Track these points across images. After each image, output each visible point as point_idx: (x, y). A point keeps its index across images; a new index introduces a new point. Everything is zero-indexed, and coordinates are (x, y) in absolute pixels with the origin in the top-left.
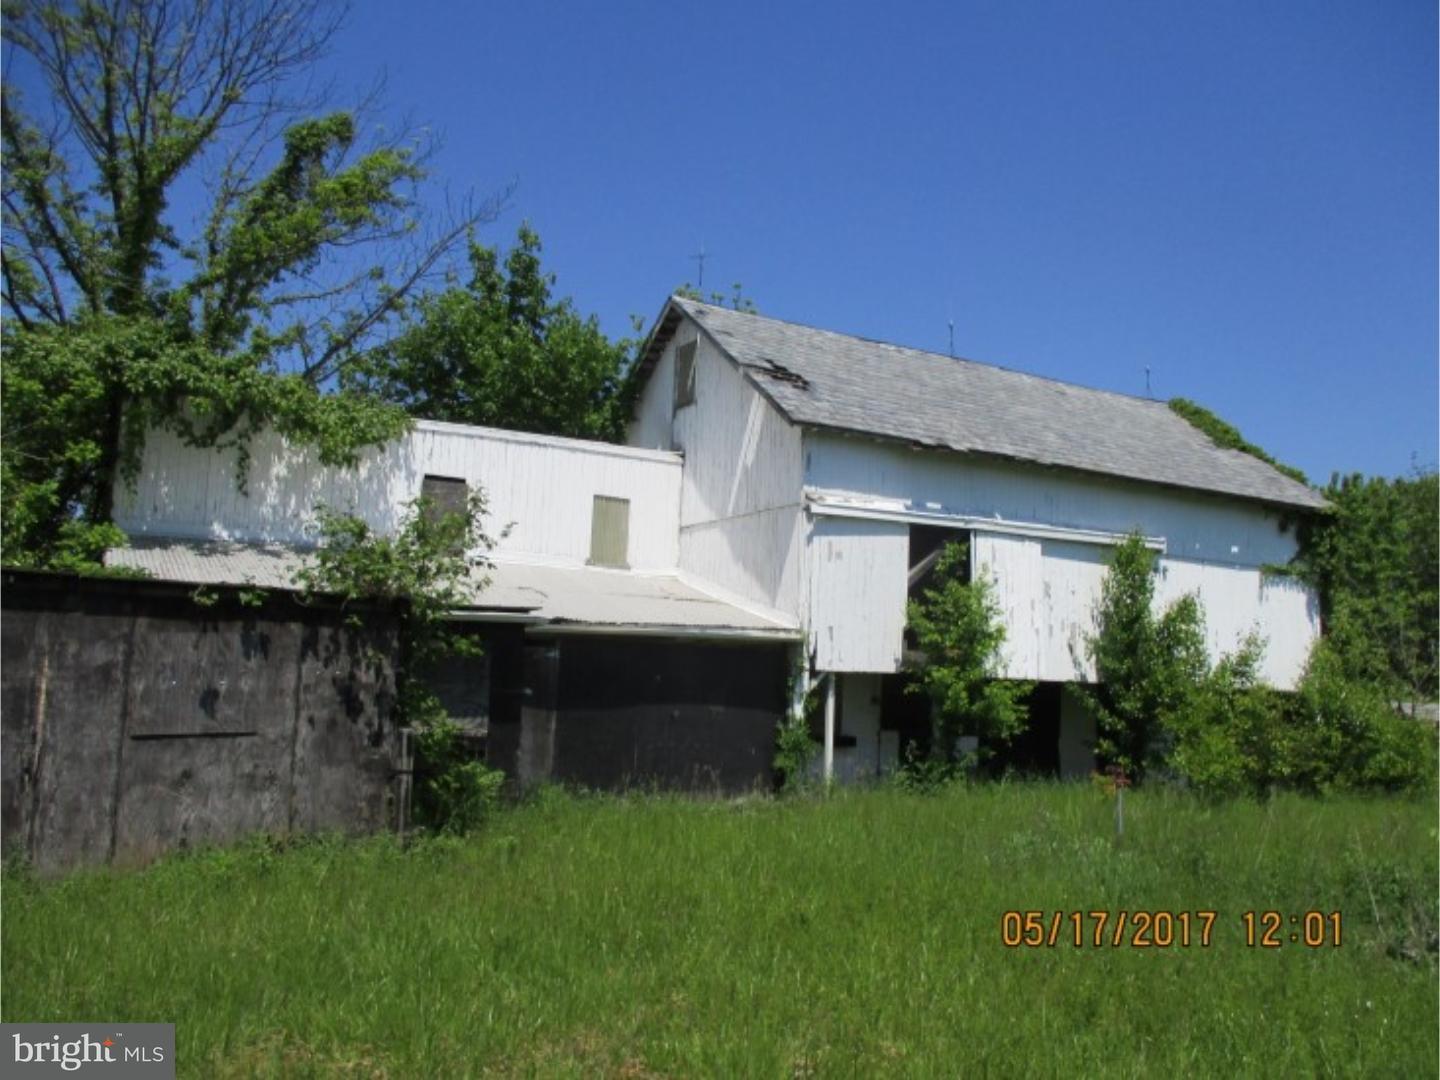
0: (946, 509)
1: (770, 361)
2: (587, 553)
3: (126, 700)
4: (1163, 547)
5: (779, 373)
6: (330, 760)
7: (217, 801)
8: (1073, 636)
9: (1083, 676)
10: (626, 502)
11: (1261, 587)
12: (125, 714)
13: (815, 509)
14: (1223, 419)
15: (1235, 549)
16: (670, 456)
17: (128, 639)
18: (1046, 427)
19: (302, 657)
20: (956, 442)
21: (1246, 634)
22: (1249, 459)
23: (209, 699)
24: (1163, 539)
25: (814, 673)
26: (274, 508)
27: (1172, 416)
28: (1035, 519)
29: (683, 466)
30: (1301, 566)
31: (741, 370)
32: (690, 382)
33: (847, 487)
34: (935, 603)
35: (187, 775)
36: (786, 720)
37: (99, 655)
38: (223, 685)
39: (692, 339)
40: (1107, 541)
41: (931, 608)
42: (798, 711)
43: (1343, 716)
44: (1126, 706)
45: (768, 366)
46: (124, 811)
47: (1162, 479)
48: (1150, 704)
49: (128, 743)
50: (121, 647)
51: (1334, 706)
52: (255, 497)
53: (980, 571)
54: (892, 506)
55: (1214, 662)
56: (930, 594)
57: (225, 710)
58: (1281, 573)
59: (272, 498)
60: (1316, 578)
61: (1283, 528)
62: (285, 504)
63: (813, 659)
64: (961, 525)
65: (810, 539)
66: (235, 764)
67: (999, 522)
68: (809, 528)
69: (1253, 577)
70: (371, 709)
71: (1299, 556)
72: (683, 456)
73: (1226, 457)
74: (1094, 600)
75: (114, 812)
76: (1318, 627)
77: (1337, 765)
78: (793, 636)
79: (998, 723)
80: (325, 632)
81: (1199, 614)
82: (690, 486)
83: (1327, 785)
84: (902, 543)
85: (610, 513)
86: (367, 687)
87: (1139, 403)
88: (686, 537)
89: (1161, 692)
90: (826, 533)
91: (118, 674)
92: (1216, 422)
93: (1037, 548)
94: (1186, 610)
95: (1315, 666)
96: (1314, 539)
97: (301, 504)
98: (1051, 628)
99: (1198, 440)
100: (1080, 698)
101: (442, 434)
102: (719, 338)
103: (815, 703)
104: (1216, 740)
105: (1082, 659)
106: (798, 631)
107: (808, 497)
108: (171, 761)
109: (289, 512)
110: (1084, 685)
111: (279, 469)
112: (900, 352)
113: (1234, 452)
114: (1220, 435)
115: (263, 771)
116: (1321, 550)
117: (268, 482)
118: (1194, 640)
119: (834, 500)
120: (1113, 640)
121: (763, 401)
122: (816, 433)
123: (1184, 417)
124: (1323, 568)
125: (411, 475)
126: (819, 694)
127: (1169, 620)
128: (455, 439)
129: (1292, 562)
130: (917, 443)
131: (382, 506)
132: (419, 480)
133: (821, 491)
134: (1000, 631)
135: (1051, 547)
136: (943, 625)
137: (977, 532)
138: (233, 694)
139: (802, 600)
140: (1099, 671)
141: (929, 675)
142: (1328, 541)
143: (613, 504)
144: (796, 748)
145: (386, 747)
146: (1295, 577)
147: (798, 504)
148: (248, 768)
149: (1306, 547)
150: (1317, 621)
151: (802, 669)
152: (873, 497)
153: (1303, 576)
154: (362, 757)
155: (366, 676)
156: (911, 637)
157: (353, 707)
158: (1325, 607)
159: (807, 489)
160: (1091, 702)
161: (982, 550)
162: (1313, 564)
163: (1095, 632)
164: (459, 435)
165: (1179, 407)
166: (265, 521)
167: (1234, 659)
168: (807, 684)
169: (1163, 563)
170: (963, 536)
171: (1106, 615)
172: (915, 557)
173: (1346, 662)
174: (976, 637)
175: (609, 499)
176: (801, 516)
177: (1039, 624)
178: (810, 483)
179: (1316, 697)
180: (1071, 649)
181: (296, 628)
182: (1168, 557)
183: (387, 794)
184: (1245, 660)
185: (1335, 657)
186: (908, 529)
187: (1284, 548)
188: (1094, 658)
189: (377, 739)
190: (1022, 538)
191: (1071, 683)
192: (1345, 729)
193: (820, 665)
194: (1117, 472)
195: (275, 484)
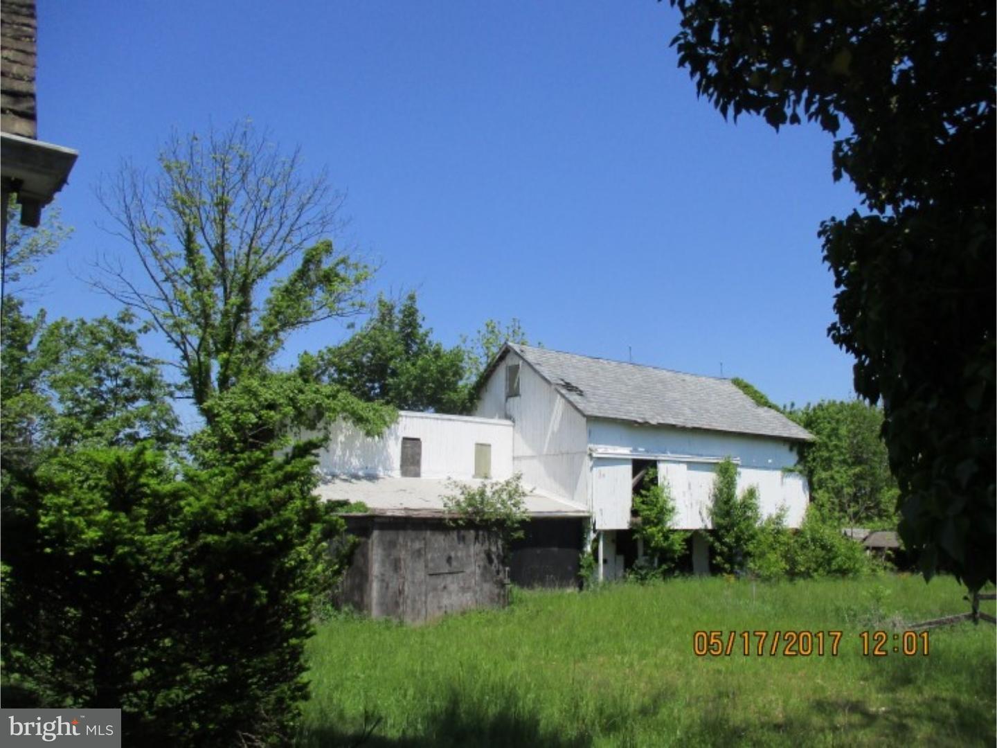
0: (647, 451)
1: (562, 380)
2: (473, 472)
3: (426, 562)
4: (739, 462)
5: (569, 387)
6: (486, 581)
7: (454, 597)
8: (700, 508)
9: (706, 526)
10: (490, 446)
11: (782, 478)
12: (426, 566)
13: (595, 455)
14: (759, 390)
15: (770, 461)
16: (508, 422)
17: (424, 539)
18: (683, 404)
19: (475, 543)
20: (651, 419)
21: (779, 506)
22: (773, 412)
23: (449, 560)
24: (738, 459)
25: (595, 531)
26: (340, 457)
27: (734, 388)
28: (684, 453)
29: (514, 426)
30: (800, 467)
31: (553, 387)
32: (516, 385)
33: (606, 443)
34: (646, 496)
35: (445, 587)
36: (583, 553)
37: (417, 545)
38: (453, 554)
39: (516, 363)
40: (715, 461)
41: (645, 499)
42: (588, 549)
43: (822, 540)
44: (727, 540)
45: (562, 383)
46: (429, 599)
47: (738, 430)
48: (738, 539)
49: (428, 577)
50: (423, 542)
51: (818, 536)
52: (331, 452)
53: (662, 480)
54: (624, 451)
55: (765, 517)
56: (644, 492)
57: (454, 563)
58: (791, 471)
59: (339, 452)
60: (806, 473)
61: (791, 449)
62: (344, 455)
63: (594, 525)
64: (653, 458)
65: (591, 468)
66: (459, 584)
67: (669, 456)
68: (591, 463)
69: (778, 474)
70: (496, 561)
71: (799, 462)
72: (514, 422)
73: (763, 412)
74: (710, 490)
75: (426, 602)
76: (808, 497)
77: (820, 565)
78: (586, 514)
79: (674, 552)
80: (481, 533)
81: (757, 495)
82: (518, 436)
83: (815, 574)
84: (629, 468)
85: (482, 450)
86: (494, 553)
87: (718, 382)
88: (516, 462)
89: (743, 534)
90: (598, 466)
91: (423, 553)
92: (756, 392)
93: (684, 467)
94: (752, 493)
95: (809, 516)
96: (806, 454)
97: (351, 455)
98: (692, 504)
99: (749, 402)
100: (706, 537)
101: (410, 417)
102: (537, 367)
103: (595, 545)
104: (772, 557)
105: (705, 519)
106: (589, 512)
107: (590, 449)
108: (440, 582)
109: (346, 459)
110: (706, 530)
111: (341, 438)
112: (609, 363)
113: (766, 408)
114: (759, 399)
115: (466, 586)
116: (809, 459)
117: (337, 444)
118: (754, 508)
119: (602, 450)
120: (720, 509)
121: (563, 400)
122: (592, 420)
123: (740, 388)
124: (810, 468)
125: (397, 438)
126: (596, 541)
127: (744, 498)
128: (415, 419)
129: (795, 465)
130: (636, 422)
131: (385, 453)
132: (400, 440)
133: (596, 446)
134: (673, 509)
135: (692, 465)
136: (650, 507)
137: (659, 461)
138: (457, 557)
139: (589, 497)
140: (712, 523)
141: (646, 530)
142: (811, 455)
143: (484, 448)
144: (590, 566)
145: (501, 575)
146: (797, 473)
147: (586, 452)
148: (462, 584)
149: (802, 458)
150: (808, 493)
151: (589, 529)
152: (617, 447)
153: (801, 472)
154: (495, 579)
155: (494, 549)
156: (635, 513)
157: (490, 561)
158: (811, 487)
159: (591, 446)
160: (711, 539)
161: (662, 469)
162: (805, 466)
163: (710, 504)
164: (416, 417)
165: (737, 382)
166: (335, 464)
167: (774, 516)
168: (592, 536)
169: (739, 469)
170: (654, 464)
171: (715, 496)
172: (635, 473)
173: (822, 515)
174: (663, 512)
175: (482, 445)
176: (587, 458)
177: (687, 503)
178: (590, 442)
179: (809, 532)
180: (700, 513)
181: (472, 532)
182: (742, 466)
183: (502, 593)
184: (779, 517)
185: (817, 513)
186: (631, 462)
187: (791, 459)
188: (710, 518)
189: (498, 572)
190: (680, 462)
191: (701, 530)
192: (823, 547)
193: (597, 527)
194: (719, 429)
195: (339, 445)
